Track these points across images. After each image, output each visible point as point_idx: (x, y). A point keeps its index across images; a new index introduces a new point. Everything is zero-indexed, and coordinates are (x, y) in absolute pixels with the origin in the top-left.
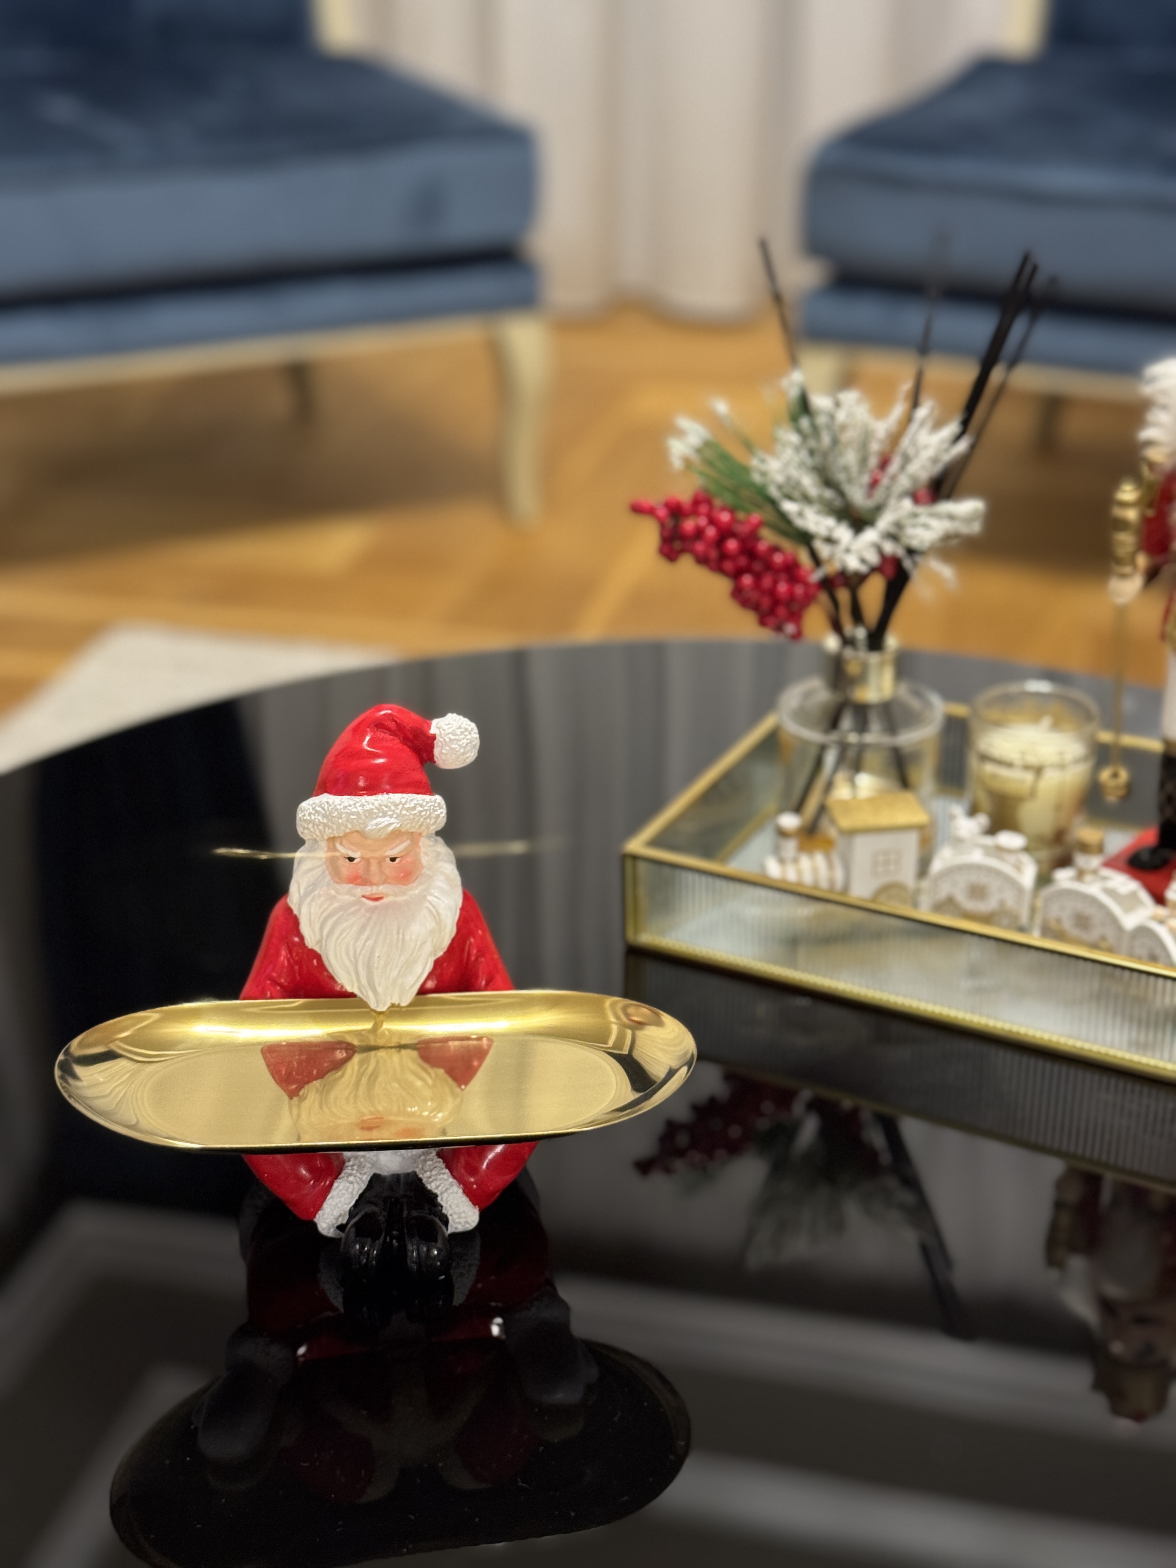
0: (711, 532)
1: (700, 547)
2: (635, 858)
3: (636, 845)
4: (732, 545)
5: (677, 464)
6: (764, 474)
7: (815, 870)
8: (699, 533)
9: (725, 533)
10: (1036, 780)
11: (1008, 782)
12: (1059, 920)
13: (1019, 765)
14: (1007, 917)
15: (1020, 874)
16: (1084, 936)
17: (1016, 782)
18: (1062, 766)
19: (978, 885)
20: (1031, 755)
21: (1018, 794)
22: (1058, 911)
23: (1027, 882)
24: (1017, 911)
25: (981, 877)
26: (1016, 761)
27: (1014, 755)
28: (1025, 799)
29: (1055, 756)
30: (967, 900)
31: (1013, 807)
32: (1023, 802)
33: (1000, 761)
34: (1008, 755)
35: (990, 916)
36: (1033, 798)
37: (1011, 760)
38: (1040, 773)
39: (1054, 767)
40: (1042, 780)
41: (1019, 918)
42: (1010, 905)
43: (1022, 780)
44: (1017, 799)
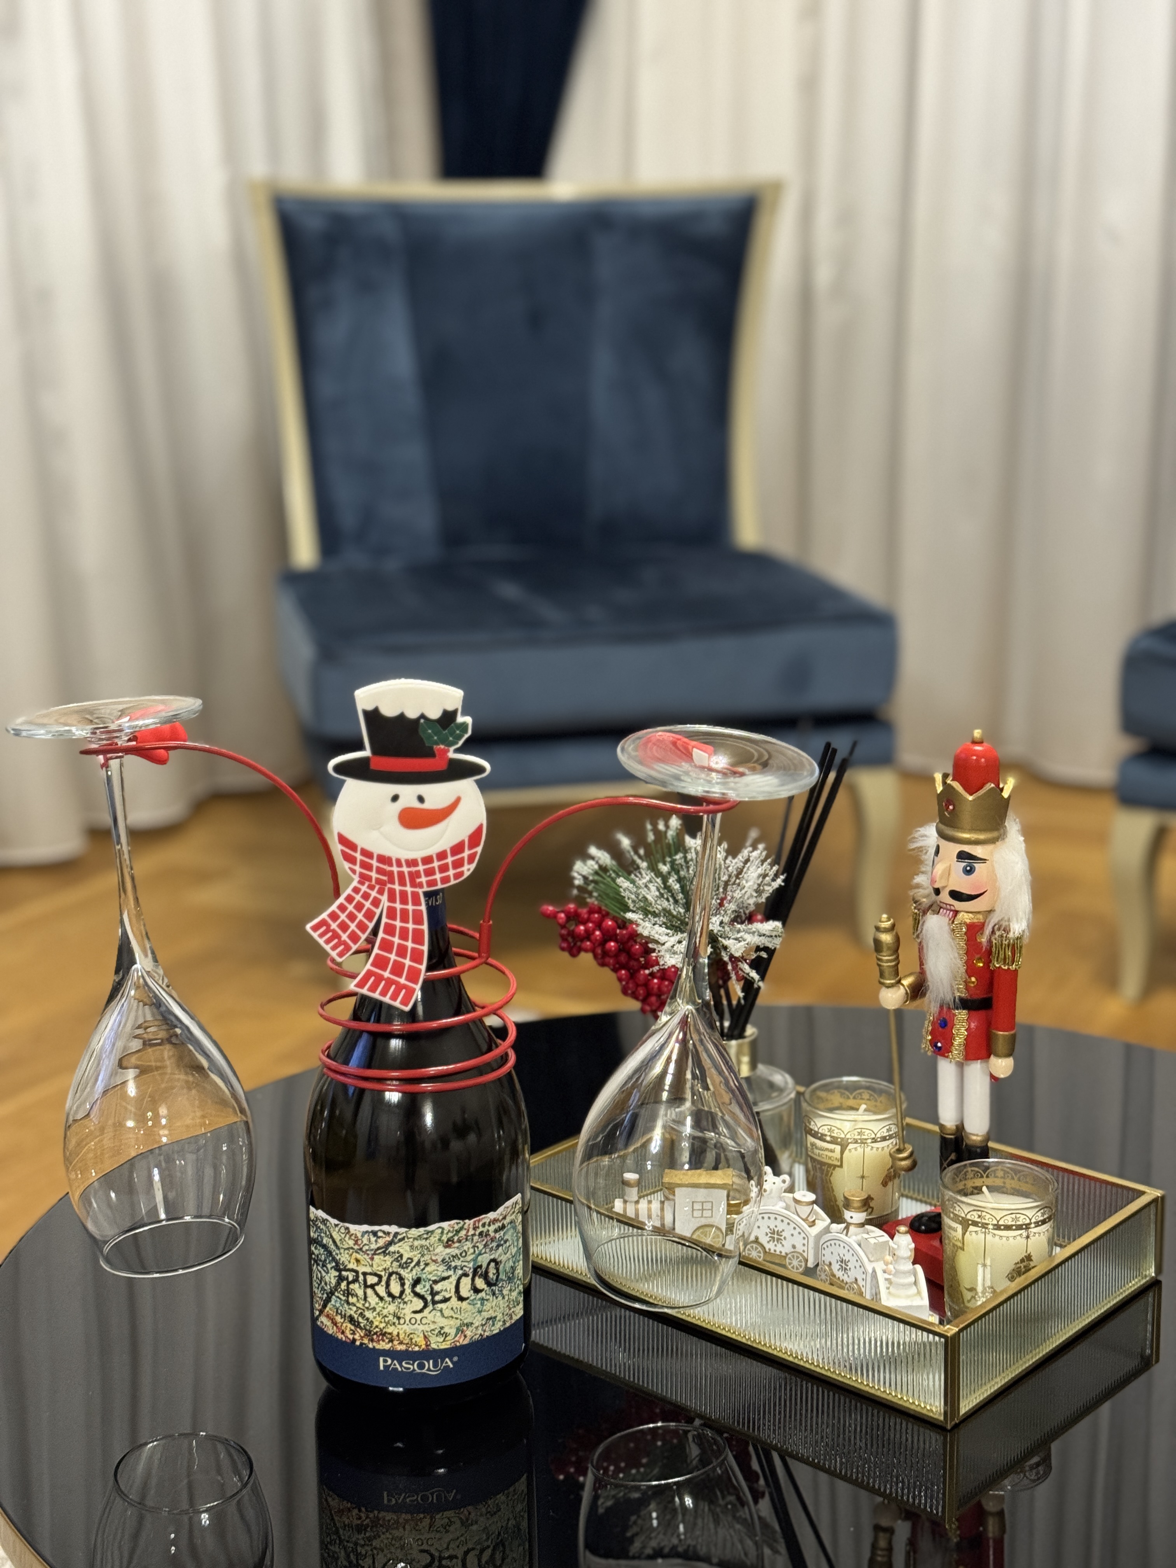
1: (591, 945)
4: (614, 945)
5: (578, 881)
6: (628, 892)
8: (588, 935)
9: (609, 936)
10: (842, 1152)
11: (821, 1152)
12: (830, 1264)
13: (828, 1138)
14: (798, 1257)
15: (812, 1224)
16: (846, 1278)
17: (828, 1152)
18: (863, 1142)
19: (776, 1230)
20: (836, 1131)
21: (830, 1162)
22: (830, 1256)
23: (814, 1231)
24: (805, 1254)
25: (778, 1222)
26: (826, 1135)
27: (824, 1130)
28: (835, 1166)
29: (856, 1132)
30: (768, 1242)
31: (828, 1171)
32: (834, 1169)
33: (815, 1135)
34: (820, 1131)
35: (785, 1257)
36: (841, 1166)
37: (823, 1135)
38: (844, 1145)
39: (856, 1142)
40: (847, 1152)
41: (806, 1261)
42: (800, 1248)
43: (832, 1151)
44: (830, 1165)
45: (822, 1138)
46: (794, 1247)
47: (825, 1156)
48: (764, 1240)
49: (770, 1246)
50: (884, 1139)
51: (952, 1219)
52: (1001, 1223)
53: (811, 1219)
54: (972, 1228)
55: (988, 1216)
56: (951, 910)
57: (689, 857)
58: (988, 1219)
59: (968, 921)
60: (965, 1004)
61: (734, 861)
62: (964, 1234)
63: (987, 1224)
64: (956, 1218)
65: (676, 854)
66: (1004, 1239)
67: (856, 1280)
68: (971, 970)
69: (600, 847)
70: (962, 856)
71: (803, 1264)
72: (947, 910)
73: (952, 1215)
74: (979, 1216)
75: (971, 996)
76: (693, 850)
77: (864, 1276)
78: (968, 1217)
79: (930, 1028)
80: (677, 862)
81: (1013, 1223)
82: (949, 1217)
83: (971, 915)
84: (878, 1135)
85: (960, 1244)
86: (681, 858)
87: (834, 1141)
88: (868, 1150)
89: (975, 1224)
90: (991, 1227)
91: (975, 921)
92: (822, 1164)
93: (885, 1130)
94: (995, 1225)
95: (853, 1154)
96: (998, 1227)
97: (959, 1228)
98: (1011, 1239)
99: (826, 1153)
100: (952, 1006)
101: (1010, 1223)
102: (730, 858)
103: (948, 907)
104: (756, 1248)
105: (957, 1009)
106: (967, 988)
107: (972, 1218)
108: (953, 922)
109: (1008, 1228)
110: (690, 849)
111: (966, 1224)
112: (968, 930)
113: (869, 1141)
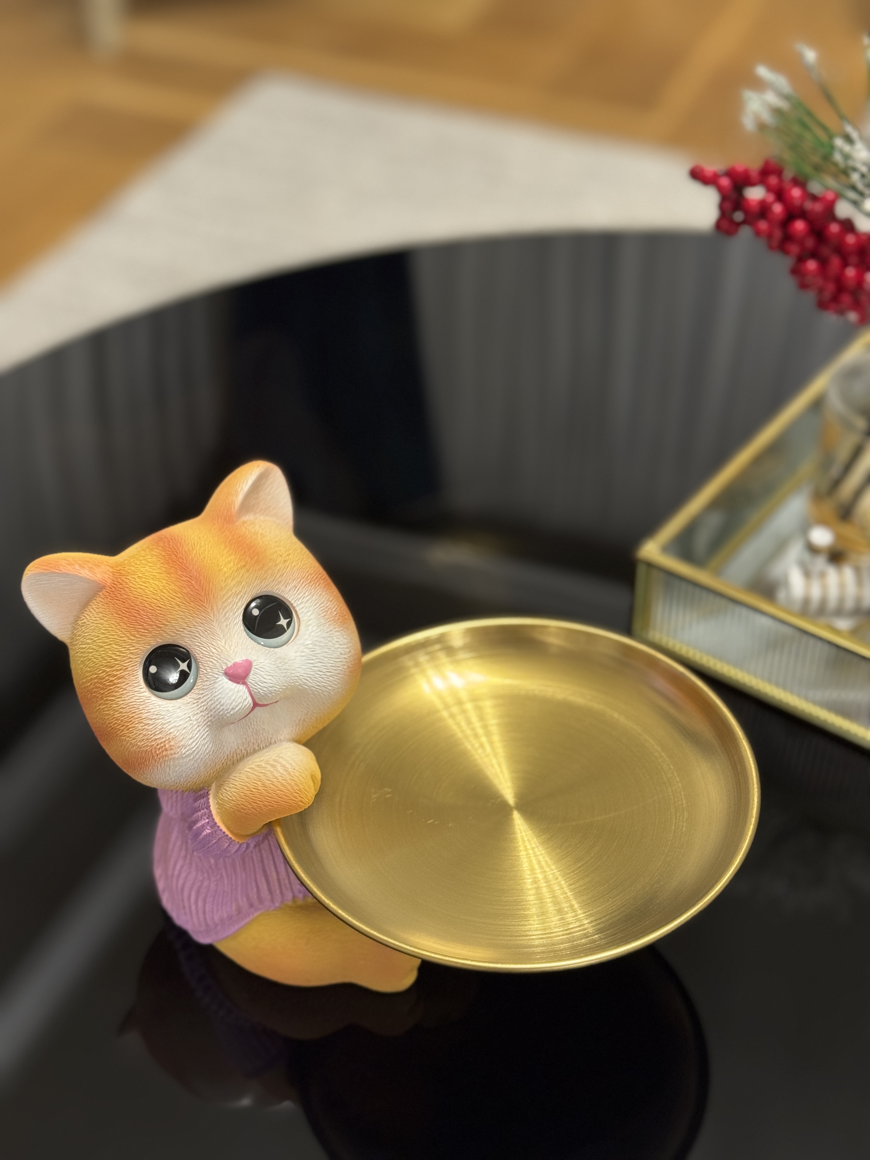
0: (778, 208)
1: (763, 225)
3: (648, 550)
4: (800, 225)
5: (748, 123)
6: (847, 157)
7: (842, 586)
8: (763, 208)
69: (770, 66)
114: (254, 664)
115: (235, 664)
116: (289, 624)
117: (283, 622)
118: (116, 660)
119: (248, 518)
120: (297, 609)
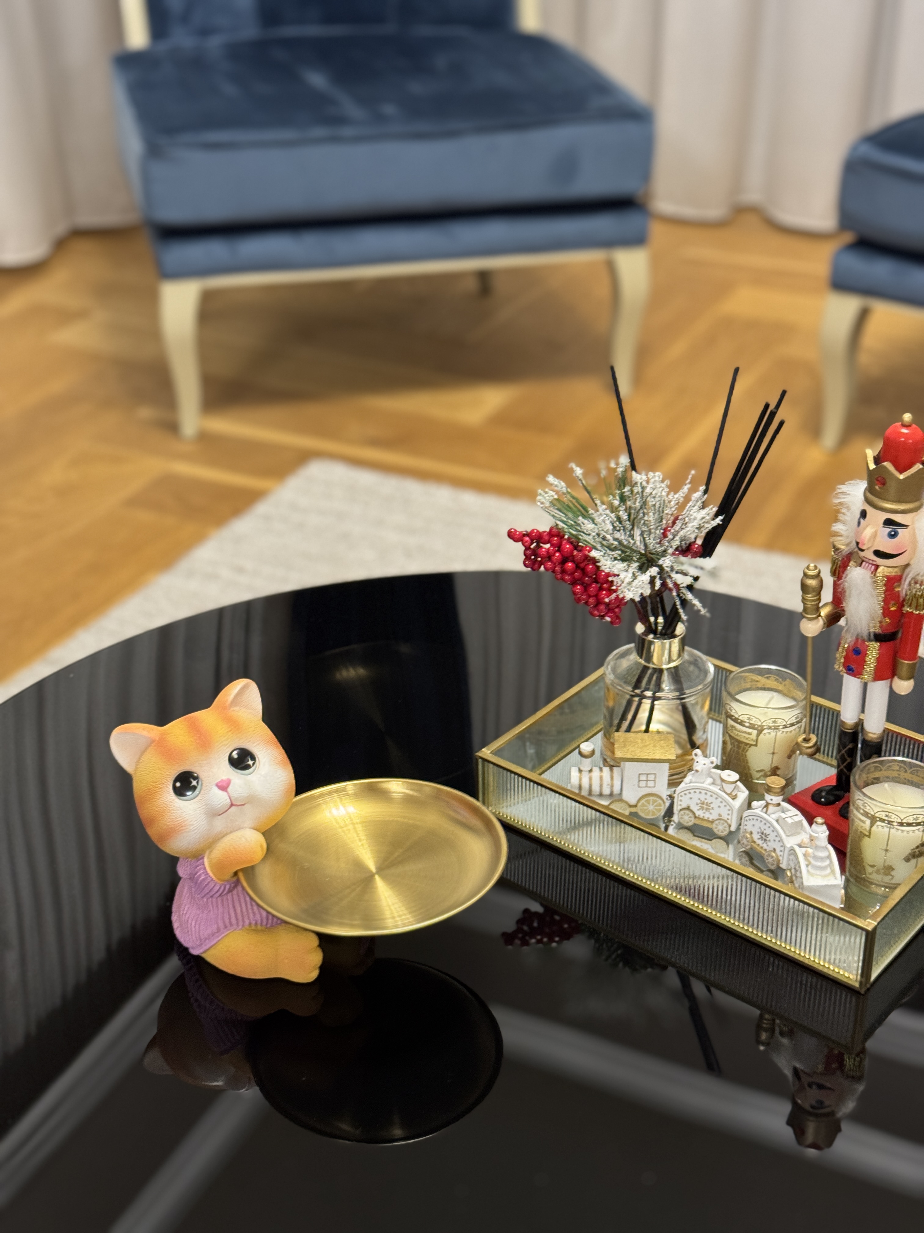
0: (557, 556)
1: (550, 564)
2: (484, 760)
3: (486, 752)
4: (570, 565)
9: (566, 557)
10: (758, 735)
11: (741, 734)
12: (751, 833)
13: (747, 724)
14: (723, 824)
15: (734, 798)
16: (765, 846)
17: (746, 734)
18: (776, 728)
19: (706, 801)
20: (755, 719)
21: (747, 741)
22: (751, 827)
23: (737, 804)
24: (729, 821)
25: (708, 797)
26: (745, 722)
27: (744, 718)
28: (751, 745)
29: (770, 721)
30: (698, 810)
31: (744, 749)
32: (750, 747)
33: (736, 720)
34: (741, 718)
35: (712, 822)
36: (756, 745)
37: (742, 721)
38: (760, 731)
39: (770, 728)
40: (762, 736)
41: (730, 826)
42: (725, 817)
43: (749, 734)
44: (747, 744)
45: (741, 723)
46: (720, 815)
47: (742, 737)
48: (694, 808)
49: (699, 813)
50: (792, 725)
51: (862, 814)
52: (904, 821)
53: (734, 794)
54: (879, 823)
55: (894, 816)
56: (873, 565)
57: (636, 490)
58: (893, 818)
59: (888, 574)
60: (878, 638)
61: (676, 496)
62: (871, 827)
63: (893, 822)
64: (866, 814)
65: (624, 487)
66: (905, 833)
67: (775, 850)
68: (886, 612)
69: (557, 476)
70: (889, 522)
71: (727, 829)
72: (870, 564)
73: (862, 811)
74: (887, 816)
75: (883, 631)
76: (639, 485)
77: (782, 849)
78: (877, 815)
79: (844, 654)
80: (625, 494)
81: (914, 821)
82: (859, 812)
83: (890, 569)
84: (789, 723)
85: (867, 834)
86: (628, 491)
87: (752, 727)
88: (779, 734)
89: (882, 820)
90: (895, 824)
91: (894, 574)
92: (740, 742)
93: (794, 718)
94: (899, 823)
95: (767, 737)
96: (901, 824)
97: (868, 822)
98: (911, 833)
99: (744, 735)
100: (866, 637)
101: (911, 821)
102: (672, 493)
103: (871, 562)
104: (688, 815)
105: (871, 641)
106: (881, 627)
107: (880, 816)
108: (875, 575)
109: (909, 825)
110: (636, 483)
111: (874, 819)
112: (887, 582)
113: (781, 727)
114: (232, 782)
115: (222, 781)
116: (254, 764)
117: (250, 762)
118: (158, 778)
119: (236, 709)
120: (259, 756)
